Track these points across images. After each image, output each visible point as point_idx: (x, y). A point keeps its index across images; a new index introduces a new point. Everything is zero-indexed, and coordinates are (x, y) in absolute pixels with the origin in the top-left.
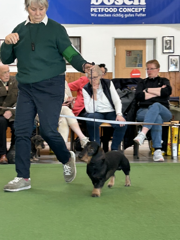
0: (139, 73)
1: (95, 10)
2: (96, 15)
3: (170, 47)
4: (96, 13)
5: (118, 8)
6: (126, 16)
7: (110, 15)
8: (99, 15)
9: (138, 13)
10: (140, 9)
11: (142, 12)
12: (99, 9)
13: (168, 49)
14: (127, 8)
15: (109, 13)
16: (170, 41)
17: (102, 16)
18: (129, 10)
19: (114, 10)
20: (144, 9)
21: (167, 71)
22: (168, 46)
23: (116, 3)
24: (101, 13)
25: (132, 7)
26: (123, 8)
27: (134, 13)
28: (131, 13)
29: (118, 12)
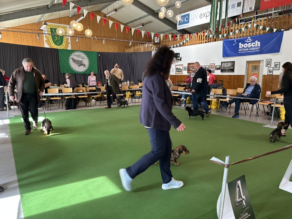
0: (257, 75)
1: (240, 50)
3: (269, 64)
4: (240, 51)
6: (252, 51)
7: (245, 52)
8: (242, 52)
9: (257, 50)
11: (258, 49)
13: (268, 64)
18: (253, 49)
19: (247, 50)
21: (267, 74)
23: (248, 47)
24: (242, 51)
26: (251, 48)
27: (255, 50)
28: (254, 50)
29: (249, 50)
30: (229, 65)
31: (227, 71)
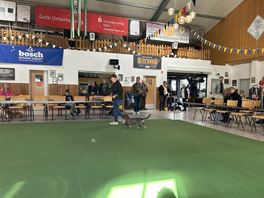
0: (41, 84)
1: (21, 58)
2: (21, 60)
4: (21, 59)
5: (31, 58)
6: (35, 61)
7: (28, 60)
8: (23, 60)
9: (40, 60)
10: (41, 59)
11: (41, 60)
12: (23, 58)
14: (35, 58)
15: (27, 60)
16: (54, 72)
17: (24, 60)
18: (36, 59)
19: (30, 59)
20: (42, 59)
21: (52, 84)
22: (52, 74)
23: (30, 56)
24: (23, 59)
25: (37, 58)
26: (33, 58)
27: (38, 60)
28: (37, 60)
29: (31, 60)
30: (7, 72)
31: (4, 78)
